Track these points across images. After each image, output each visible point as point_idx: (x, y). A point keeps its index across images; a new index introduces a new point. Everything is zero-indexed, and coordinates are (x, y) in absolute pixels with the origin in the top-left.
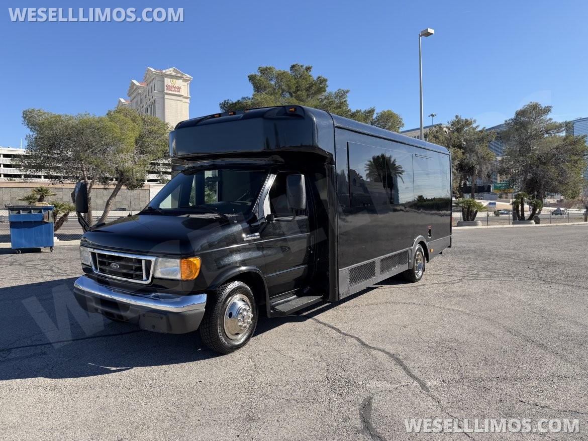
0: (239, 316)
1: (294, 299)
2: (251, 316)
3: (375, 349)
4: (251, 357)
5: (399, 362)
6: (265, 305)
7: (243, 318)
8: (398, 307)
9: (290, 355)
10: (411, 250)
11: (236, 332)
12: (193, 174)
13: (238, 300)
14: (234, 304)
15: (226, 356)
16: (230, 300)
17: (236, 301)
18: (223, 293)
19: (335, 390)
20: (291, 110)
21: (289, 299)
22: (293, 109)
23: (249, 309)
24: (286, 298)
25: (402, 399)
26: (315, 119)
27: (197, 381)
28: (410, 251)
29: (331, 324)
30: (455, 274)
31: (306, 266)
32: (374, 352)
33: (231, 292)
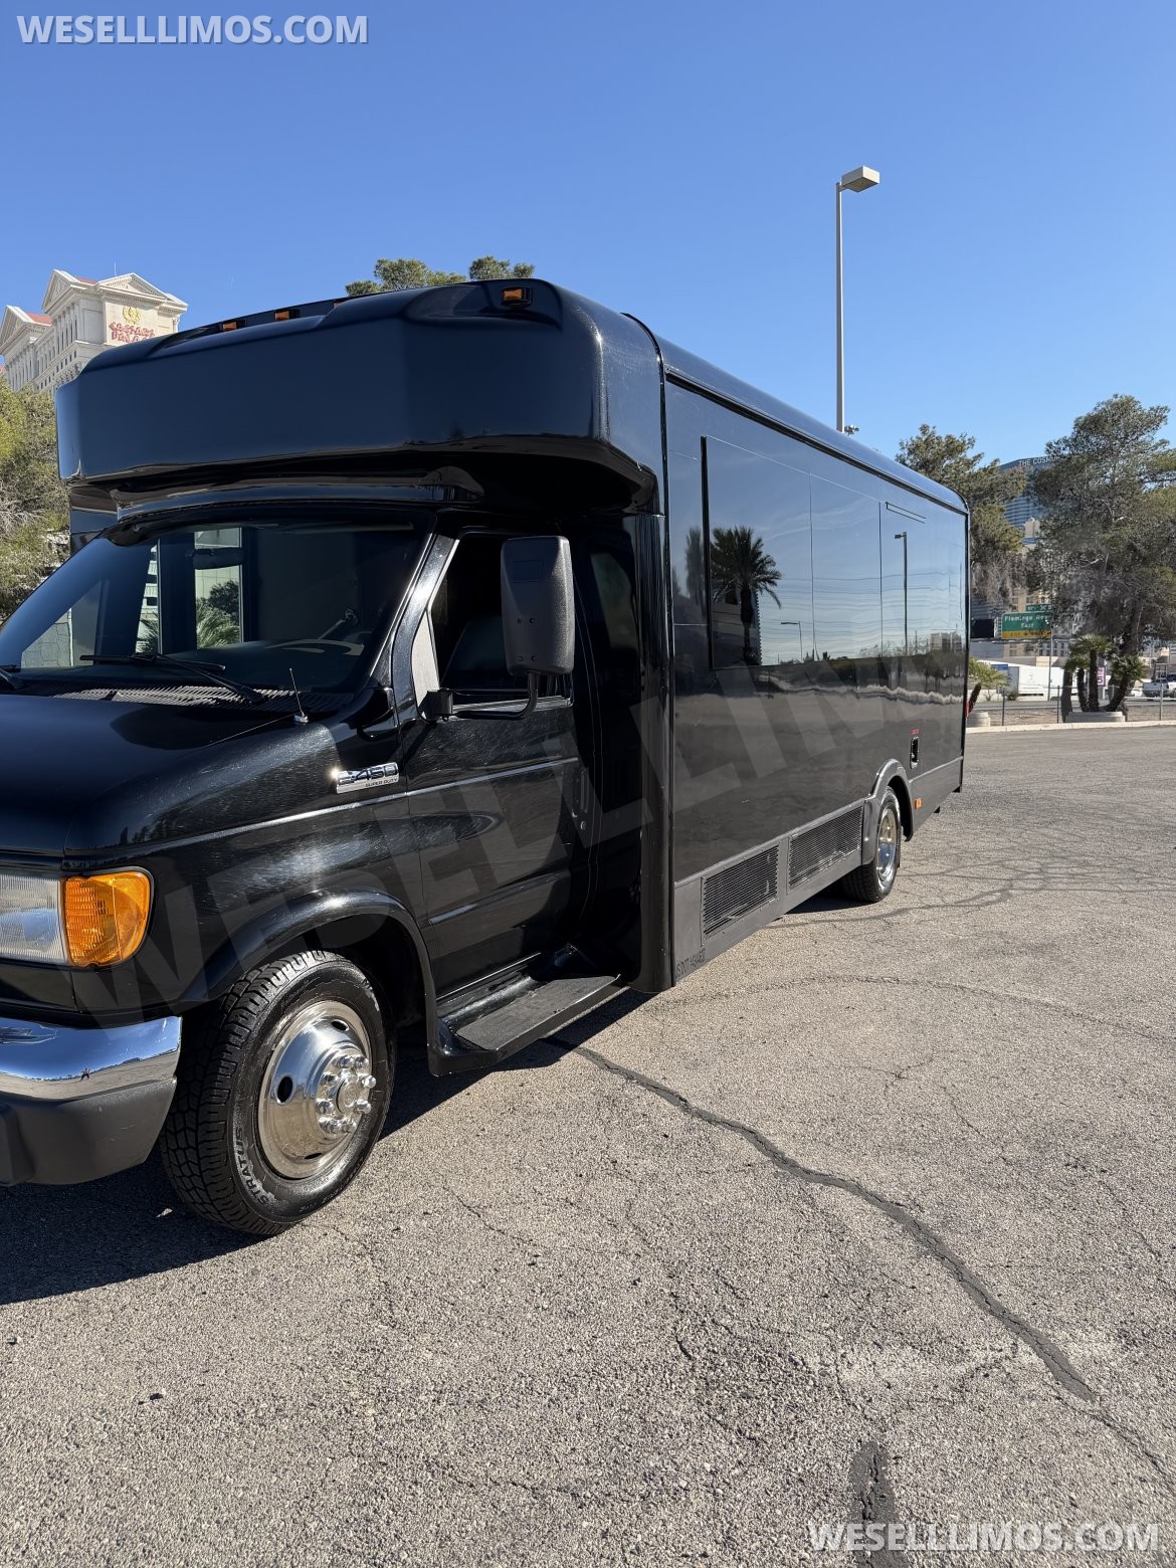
0: (320, 1088)
1: (522, 993)
2: (366, 1083)
3: (827, 1180)
4: (369, 1248)
5: (931, 1245)
6: (421, 1027)
7: (336, 1096)
8: (851, 993)
9: (521, 1226)
10: (870, 804)
11: (310, 1150)
12: (145, 539)
13: (316, 1026)
14: (302, 1043)
15: (272, 1242)
16: (284, 1029)
17: (309, 1028)
18: (251, 1007)
19: (723, 1410)
20: (507, 294)
21: (504, 993)
22: (518, 294)
23: (362, 1060)
24: (493, 989)
25: (1002, 1450)
26: (599, 338)
27: (144, 1396)
28: (867, 808)
29: (649, 1076)
30: (980, 871)
31: (565, 874)
32: (827, 1196)
33: (285, 997)
